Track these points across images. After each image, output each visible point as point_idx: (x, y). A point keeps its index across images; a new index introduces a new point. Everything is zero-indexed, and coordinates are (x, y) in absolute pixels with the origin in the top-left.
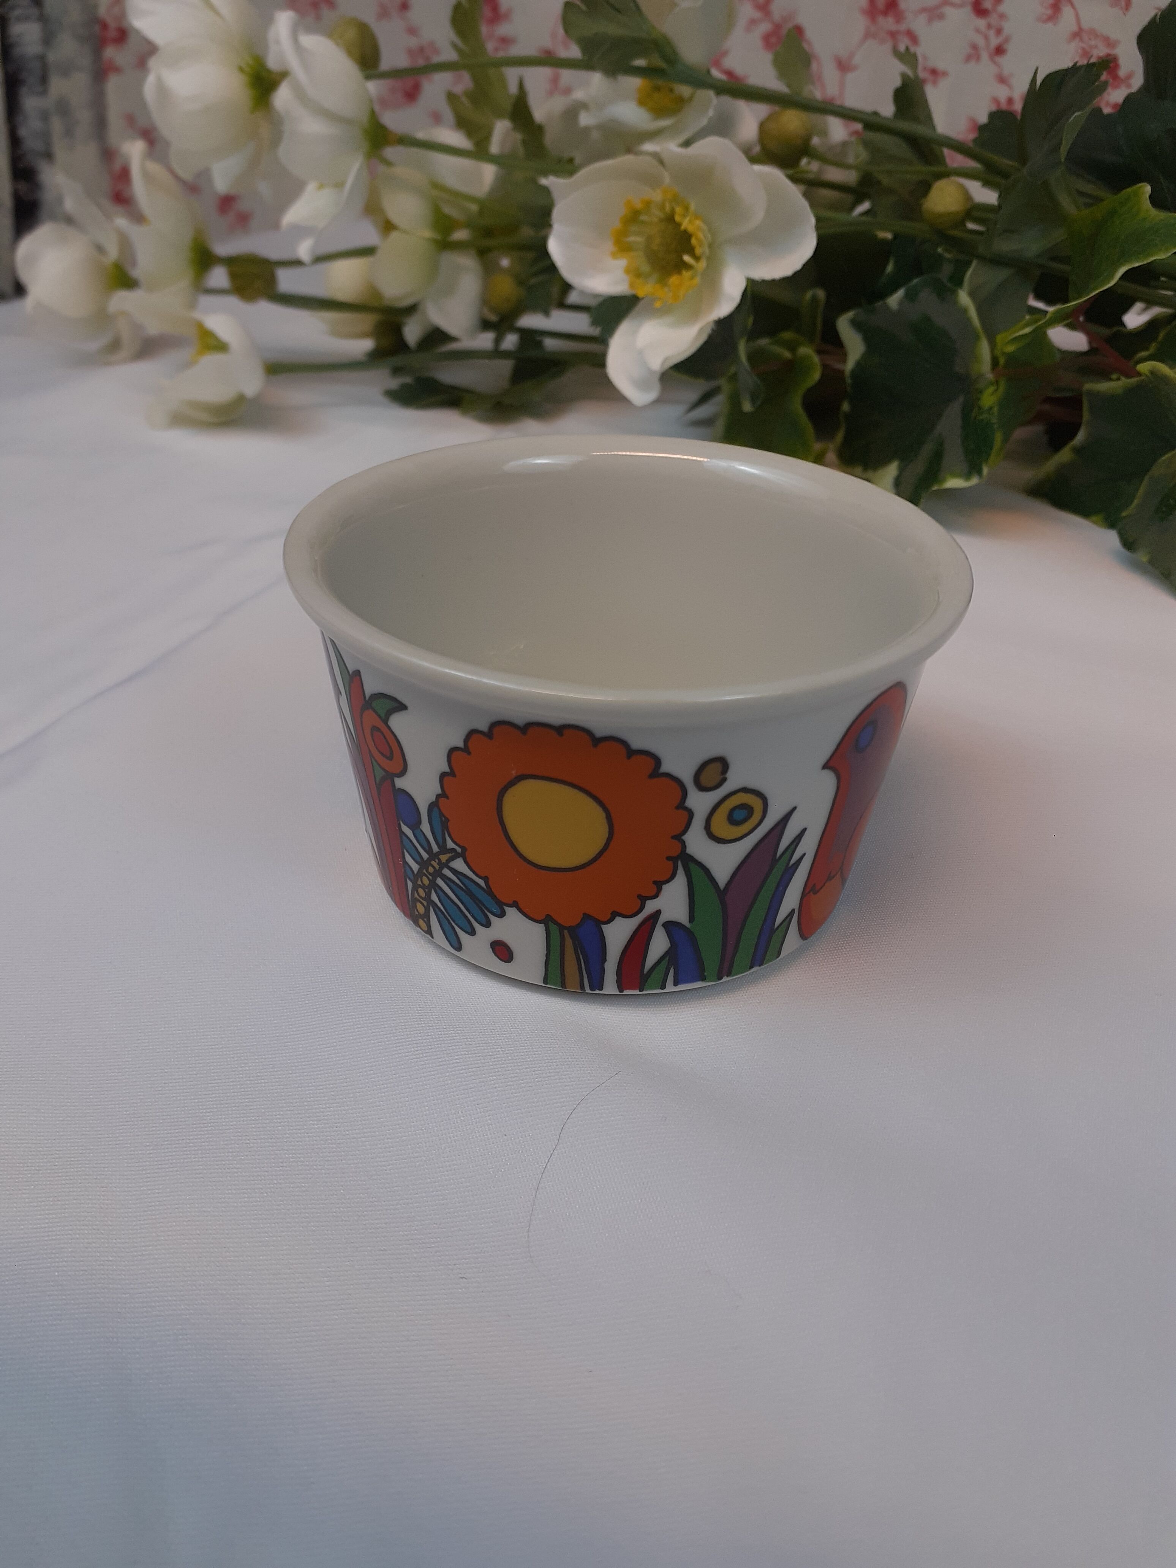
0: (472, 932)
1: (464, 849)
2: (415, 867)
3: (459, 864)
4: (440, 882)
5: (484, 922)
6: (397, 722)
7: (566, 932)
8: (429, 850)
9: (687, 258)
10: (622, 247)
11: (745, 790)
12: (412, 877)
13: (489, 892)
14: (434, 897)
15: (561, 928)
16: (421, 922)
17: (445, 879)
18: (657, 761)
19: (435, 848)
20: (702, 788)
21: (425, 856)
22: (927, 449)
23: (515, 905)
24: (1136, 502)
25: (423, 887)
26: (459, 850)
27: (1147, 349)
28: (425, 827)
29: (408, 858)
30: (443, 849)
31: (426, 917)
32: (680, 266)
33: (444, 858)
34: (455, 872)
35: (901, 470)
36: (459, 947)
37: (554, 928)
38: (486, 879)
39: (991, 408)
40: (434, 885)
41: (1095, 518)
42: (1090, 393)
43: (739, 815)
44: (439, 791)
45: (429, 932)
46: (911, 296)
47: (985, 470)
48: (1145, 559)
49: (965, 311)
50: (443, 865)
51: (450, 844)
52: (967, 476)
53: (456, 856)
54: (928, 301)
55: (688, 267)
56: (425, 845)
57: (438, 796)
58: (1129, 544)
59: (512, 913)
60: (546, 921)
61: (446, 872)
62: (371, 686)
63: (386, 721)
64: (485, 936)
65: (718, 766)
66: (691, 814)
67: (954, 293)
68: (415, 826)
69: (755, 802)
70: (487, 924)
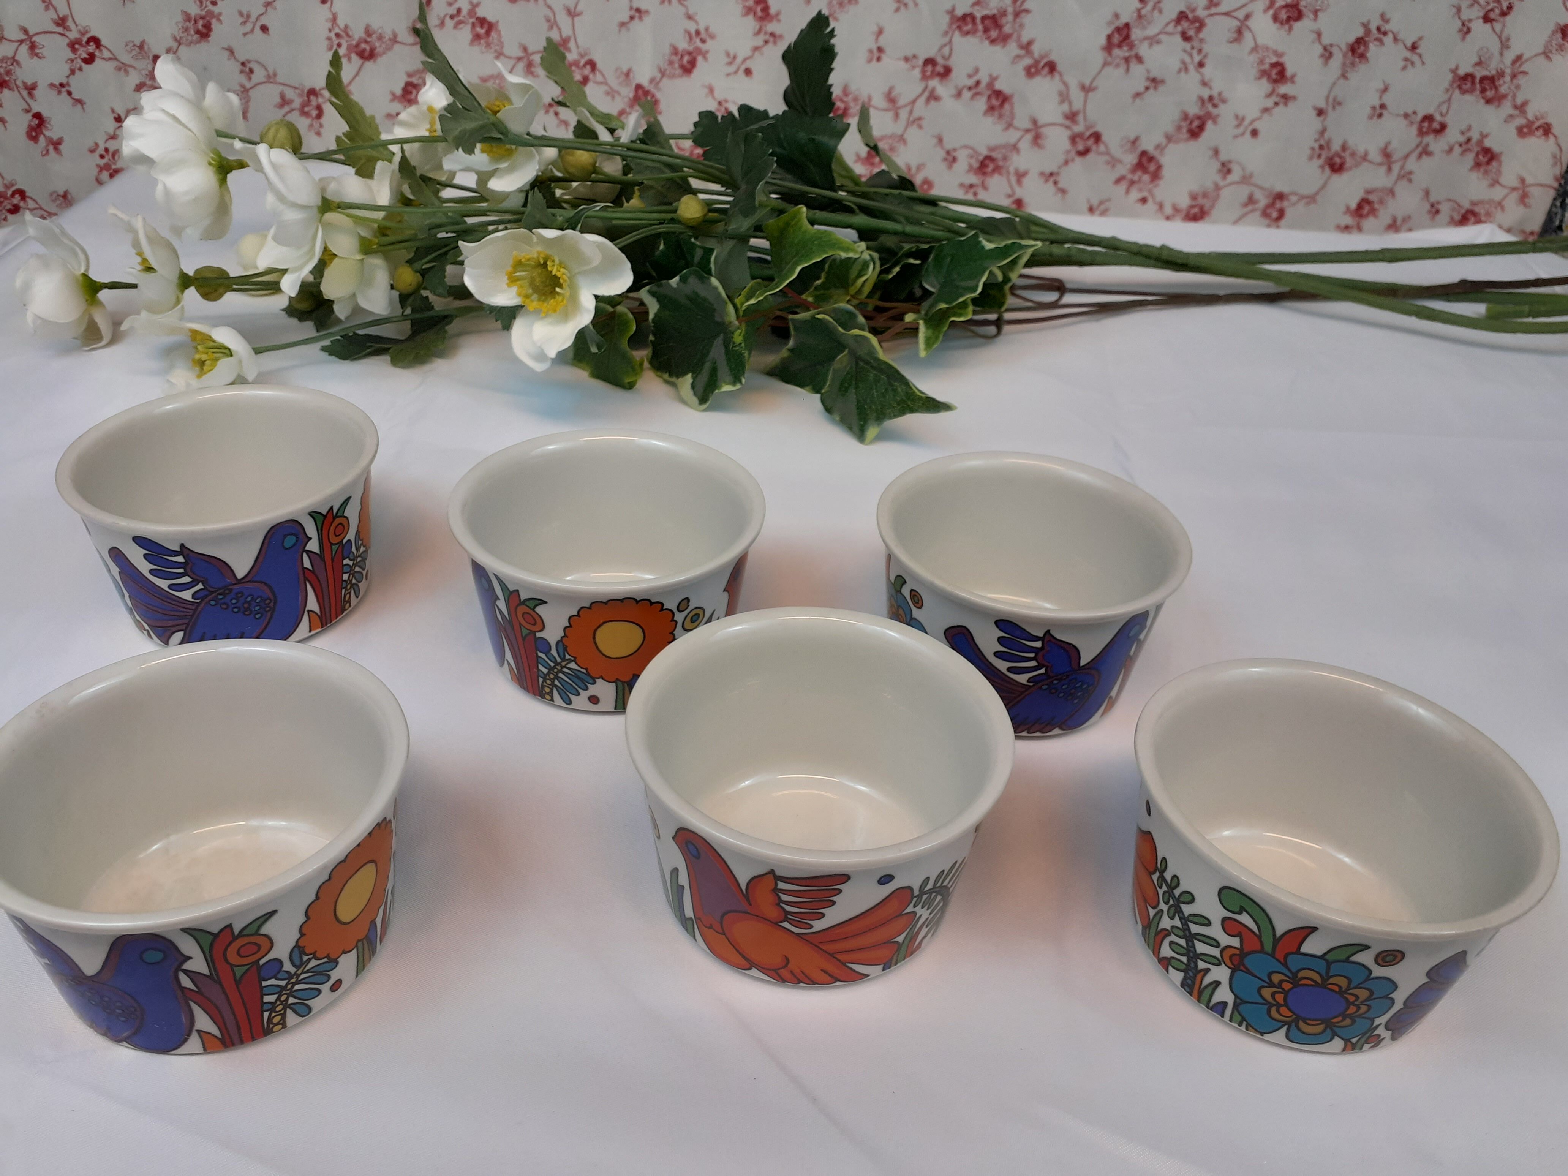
0: (578, 694)
1: (575, 658)
2: (545, 671)
3: (573, 665)
4: (561, 675)
5: (585, 688)
6: (540, 610)
7: (626, 685)
8: (555, 662)
9: (558, 289)
10: (513, 280)
11: (696, 608)
12: (543, 676)
13: (588, 674)
14: (557, 683)
15: (623, 682)
16: (548, 697)
17: (564, 673)
18: (662, 604)
19: (559, 660)
20: (680, 611)
21: (552, 664)
22: (707, 366)
23: (601, 677)
24: (828, 383)
25: (550, 679)
26: (572, 658)
27: (819, 278)
28: (554, 652)
29: (541, 667)
30: (563, 659)
31: (551, 694)
32: (553, 293)
33: (563, 664)
34: (569, 669)
35: (694, 378)
36: (570, 703)
37: (620, 684)
38: (586, 669)
39: (740, 344)
40: (557, 677)
41: (808, 388)
42: (793, 320)
43: (694, 618)
44: (563, 635)
45: (552, 700)
46: (683, 280)
47: (743, 381)
48: (838, 419)
49: (716, 288)
50: (562, 667)
51: (567, 657)
52: (734, 384)
53: (570, 661)
54: (693, 281)
55: (558, 294)
56: (554, 660)
57: (562, 637)
58: (828, 410)
59: (599, 682)
60: (616, 681)
61: (565, 670)
62: (524, 596)
63: (533, 610)
64: (585, 695)
65: (686, 601)
66: (676, 622)
67: (709, 279)
68: (547, 652)
69: (700, 612)
70: (587, 689)
